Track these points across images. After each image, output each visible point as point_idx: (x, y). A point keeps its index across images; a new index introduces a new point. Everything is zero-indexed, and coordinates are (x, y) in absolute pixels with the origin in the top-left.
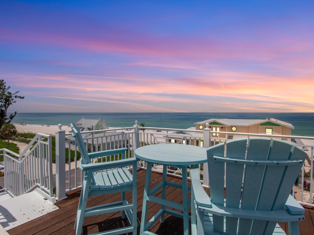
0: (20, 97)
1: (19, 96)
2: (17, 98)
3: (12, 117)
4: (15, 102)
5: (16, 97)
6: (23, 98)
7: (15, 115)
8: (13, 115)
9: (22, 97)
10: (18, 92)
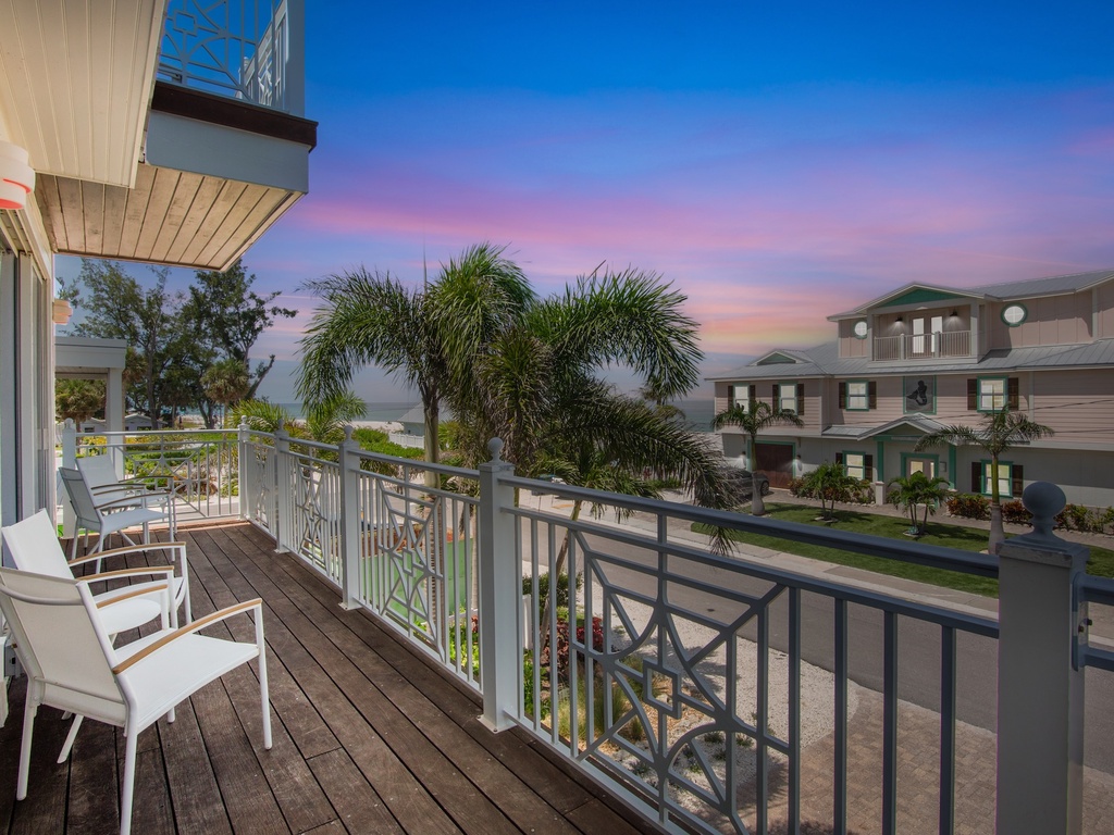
0: (287, 312)
1: (282, 308)
2: (278, 315)
3: (262, 373)
4: (270, 324)
5: (275, 311)
6: (293, 314)
7: (271, 366)
8: (267, 364)
9: (290, 310)
10: (279, 293)
